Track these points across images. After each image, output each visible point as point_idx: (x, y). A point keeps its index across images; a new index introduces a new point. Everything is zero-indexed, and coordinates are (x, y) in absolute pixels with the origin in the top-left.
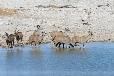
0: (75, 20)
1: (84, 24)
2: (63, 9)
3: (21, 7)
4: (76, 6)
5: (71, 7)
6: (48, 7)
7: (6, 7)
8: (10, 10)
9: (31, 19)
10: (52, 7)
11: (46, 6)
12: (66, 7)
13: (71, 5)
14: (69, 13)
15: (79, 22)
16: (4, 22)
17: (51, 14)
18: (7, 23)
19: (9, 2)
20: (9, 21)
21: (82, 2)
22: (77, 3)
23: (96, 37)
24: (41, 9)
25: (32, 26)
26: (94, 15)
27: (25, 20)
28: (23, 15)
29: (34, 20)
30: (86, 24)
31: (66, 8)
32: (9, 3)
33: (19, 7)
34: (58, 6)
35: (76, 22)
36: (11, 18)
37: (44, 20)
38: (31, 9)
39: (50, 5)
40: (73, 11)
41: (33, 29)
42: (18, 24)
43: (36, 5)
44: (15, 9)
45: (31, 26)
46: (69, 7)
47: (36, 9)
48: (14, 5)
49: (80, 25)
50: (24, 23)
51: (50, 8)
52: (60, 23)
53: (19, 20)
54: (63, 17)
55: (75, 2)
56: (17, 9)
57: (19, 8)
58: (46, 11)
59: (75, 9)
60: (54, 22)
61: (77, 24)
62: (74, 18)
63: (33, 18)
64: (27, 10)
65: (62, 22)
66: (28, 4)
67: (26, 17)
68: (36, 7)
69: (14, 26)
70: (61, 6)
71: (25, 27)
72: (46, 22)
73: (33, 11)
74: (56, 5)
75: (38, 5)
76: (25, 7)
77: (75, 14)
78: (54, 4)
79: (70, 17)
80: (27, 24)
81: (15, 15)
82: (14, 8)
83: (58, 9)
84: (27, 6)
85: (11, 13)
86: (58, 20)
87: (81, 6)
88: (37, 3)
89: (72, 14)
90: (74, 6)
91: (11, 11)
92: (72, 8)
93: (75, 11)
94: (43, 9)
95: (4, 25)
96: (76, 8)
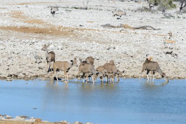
0: (155, 48)
1: (167, 53)
2: (139, 31)
3: (81, 26)
4: (157, 28)
5: (151, 28)
6: (118, 27)
7: (60, 24)
8: (65, 28)
9: (94, 42)
10: (125, 27)
11: (116, 25)
12: (144, 28)
13: (151, 25)
14: (147, 37)
15: (160, 51)
16: (56, 44)
17: (123, 37)
18: (60, 47)
19: (64, 18)
20: (63, 44)
21: (166, 23)
22: (160, 23)
23: (183, 72)
24: (108, 29)
25: (94, 53)
26: (182, 41)
27: (85, 43)
28: (83, 37)
29: (98, 44)
30: (171, 53)
31: (143, 30)
32: (64, 20)
33: (78, 25)
34: (133, 26)
35: (156, 50)
36: (66, 40)
37: (112, 45)
38: (95, 28)
39: (121, 24)
40: (153, 35)
41: (96, 57)
42: (75, 48)
43: (102, 24)
44: (73, 27)
45: (92, 52)
46: (148, 28)
47: (102, 28)
48: (72, 22)
49: (161, 55)
50: (83, 47)
51: (121, 29)
52: (134, 50)
53: (77, 44)
54: (139, 43)
55: (157, 23)
56: (75, 27)
57: (78, 27)
58: (116, 32)
59: (156, 32)
60: (125, 48)
61: (157, 53)
62: (154, 44)
63: (97, 42)
64: (89, 30)
65: (137, 49)
66: (91, 22)
67: (86, 39)
68: (102, 26)
69: (69, 52)
70: (136, 27)
71: (85, 53)
72: (114, 48)
73: (97, 31)
74: (129, 25)
75: (104, 24)
76: (87, 25)
77: (155, 38)
78: (127, 24)
79: (149, 43)
80: (87, 48)
81: (72, 36)
82: (70, 26)
83: (132, 31)
84: (89, 23)
85: (67, 33)
86: (132, 47)
87: (165, 27)
88: (104, 21)
89: (152, 39)
90: (154, 28)
91: (67, 30)
92: (152, 30)
93: (155, 35)
94: (111, 30)
95: (55, 49)
96: (158, 31)
